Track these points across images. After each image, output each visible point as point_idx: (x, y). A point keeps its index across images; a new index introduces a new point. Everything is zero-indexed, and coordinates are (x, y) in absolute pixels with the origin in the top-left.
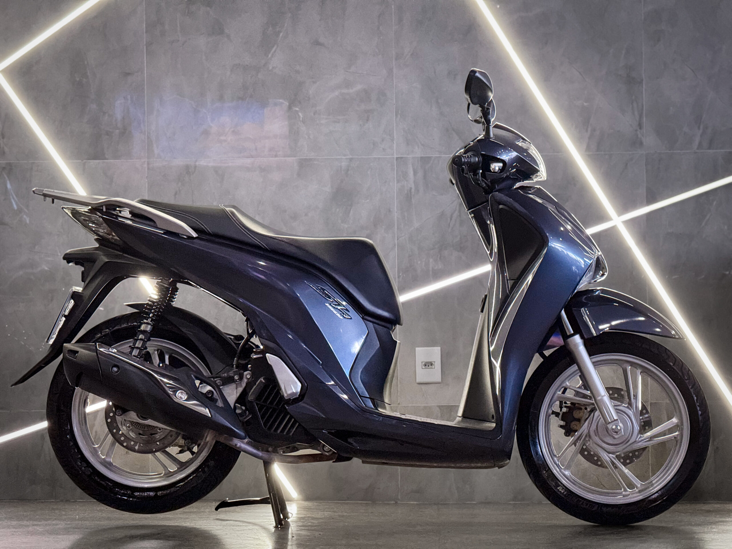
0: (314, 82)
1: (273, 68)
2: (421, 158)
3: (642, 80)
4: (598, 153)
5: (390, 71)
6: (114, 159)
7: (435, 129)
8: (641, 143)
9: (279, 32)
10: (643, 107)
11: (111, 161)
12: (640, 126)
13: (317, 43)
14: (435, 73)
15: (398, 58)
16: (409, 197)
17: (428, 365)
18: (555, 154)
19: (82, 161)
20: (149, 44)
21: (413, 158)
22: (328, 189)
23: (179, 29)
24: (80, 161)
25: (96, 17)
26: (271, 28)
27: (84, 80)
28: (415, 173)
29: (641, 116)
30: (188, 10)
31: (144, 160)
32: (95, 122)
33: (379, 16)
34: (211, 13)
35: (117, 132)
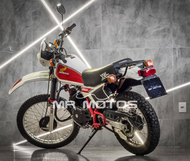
0: (149, 27)
1: (138, 23)
2: (180, 48)
5: (171, 24)
7: (184, 40)
9: (139, 13)
11: (92, 50)
13: (150, 16)
14: (184, 23)
15: (173, 19)
16: (177, 59)
17: (182, 107)
20: (102, 17)
21: (178, 48)
22: (153, 57)
23: (111, 12)
24: (83, 50)
25: (88, 9)
26: (137, 12)
27: (84, 27)
28: (178, 53)
30: (114, 7)
31: (101, 49)
32: (87, 39)
33: (168, 8)
34: (120, 7)
35: (94, 42)
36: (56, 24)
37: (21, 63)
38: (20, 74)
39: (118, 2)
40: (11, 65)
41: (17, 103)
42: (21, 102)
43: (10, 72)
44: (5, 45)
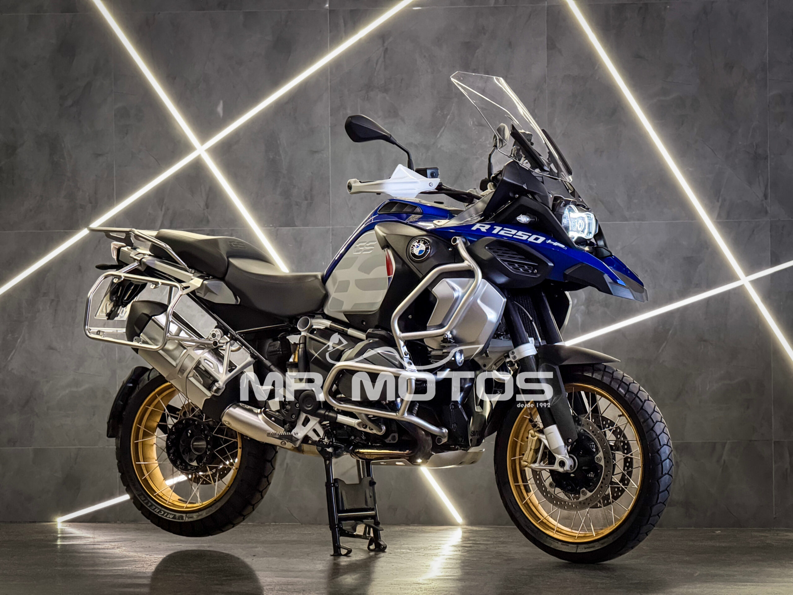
1: (441, 146)
3: (767, 156)
4: (727, 220)
6: (303, 226)
8: (766, 212)
9: (447, 115)
10: (768, 179)
11: (300, 228)
12: (766, 196)
13: (481, 125)
18: (691, 221)
19: (275, 227)
20: (333, 126)
24: (273, 228)
25: (287, 103)
26: (439, 112)
27: (277, 157)
29: (766, 188)
30: (367, 97)
31: (329, 227)
32: (286, 194)
33: (535, 100)
34: (387, 98)
35: (306, 202)
36: (187, 148)
37: (80, 268)
38: (77, 300)
39: (383, 82)
40: (48, 274)
41: (67, 391)
42: (80, 389)
43: (45, 294)
44: (31, 210)
